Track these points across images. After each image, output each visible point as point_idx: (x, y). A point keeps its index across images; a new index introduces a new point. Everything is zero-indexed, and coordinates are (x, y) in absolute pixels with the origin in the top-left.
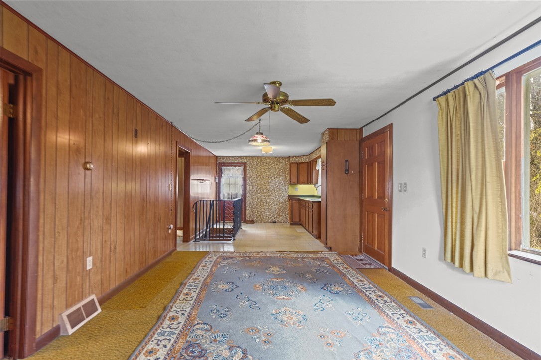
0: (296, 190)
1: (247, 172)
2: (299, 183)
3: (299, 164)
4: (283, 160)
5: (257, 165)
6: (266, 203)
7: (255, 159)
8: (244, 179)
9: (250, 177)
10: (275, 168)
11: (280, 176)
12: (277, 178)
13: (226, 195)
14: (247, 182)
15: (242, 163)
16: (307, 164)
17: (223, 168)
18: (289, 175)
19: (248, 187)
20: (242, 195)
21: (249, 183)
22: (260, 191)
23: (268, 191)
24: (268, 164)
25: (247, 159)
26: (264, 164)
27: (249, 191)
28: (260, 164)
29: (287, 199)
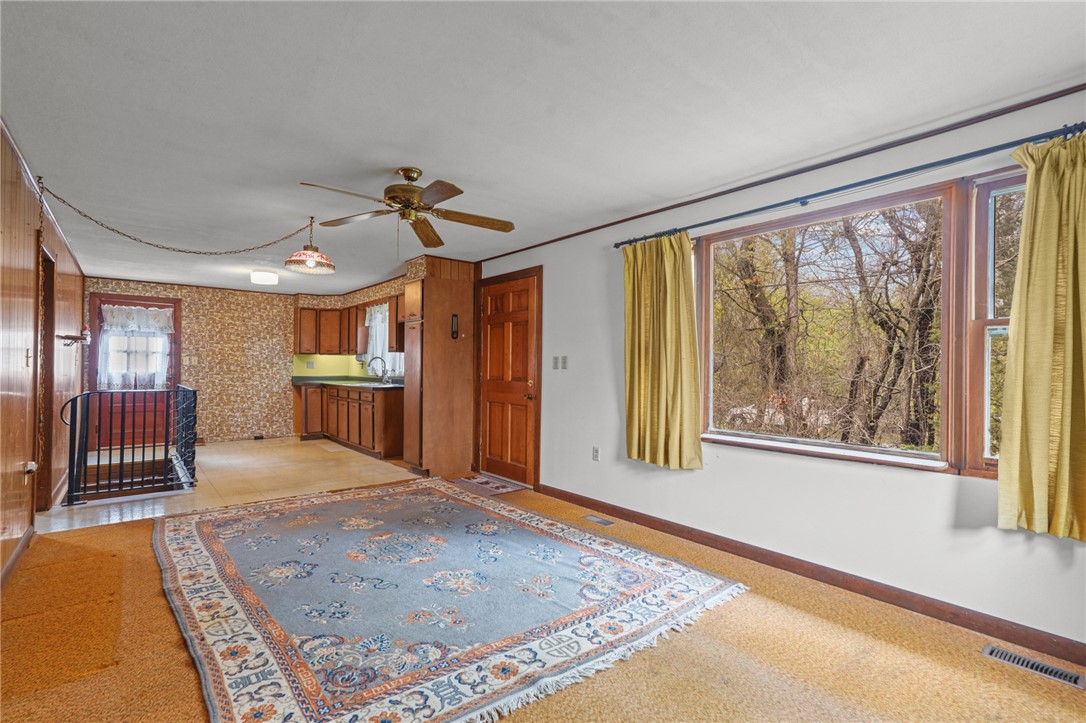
0: (310, 365)
1: (184, 323)
2: (319, 350)
3: (318, 313)
4: (280, 300)
5: (212, 306)
6: (238, 396)
7: (208, 293)
8: (175, 340)
9: (193, 334)
10: (261, 316)
11: (272, 336)
13: (117, 381)
14: (184, 345)
15: (168, 300)
16: (338, 313)
17: (105, 307)
18: (295, 333)
19: (188, 358)
20: (168, 379)
21: (188, 349)
22: (221, 368)
23: (242, 367)
24: (243, 307)
25: (184, 291)
26: (233, 306)
27: (188, 369)
28: (222, 306)
29: (290, 386)
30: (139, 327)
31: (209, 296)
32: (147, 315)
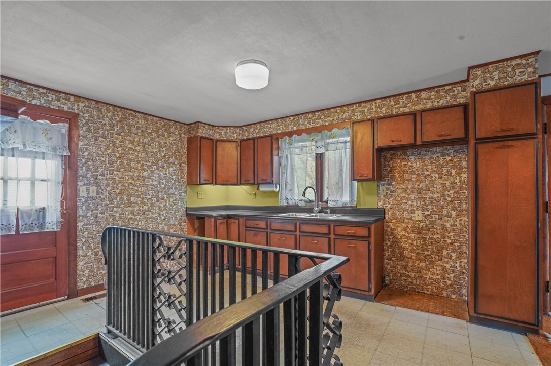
0: (200, 195)
1: (80, 143)
2: (214, 180)
3: (214, 143)
4: (176, 128)
5: (112, 127)
7: (108, 111)
8: (70, 164)
9: (91, 158)
10: (159, 143)
11: (170, 164)
12: (163, 167)
14: (80, 172)
15: (61, 113)
18: (189, 163)
19: (85, 187)
20: (63, 215)
21: (85, 176)
22: (122, 199)
23: (143, 199)
24: (143, 131)
25: (81, 105)
26: (133, 129)
27: (86, 202)
28: (122, 127)
29: (184, 218)
30: (24, 145)
31: (109, 115)
32: (34, 128)
